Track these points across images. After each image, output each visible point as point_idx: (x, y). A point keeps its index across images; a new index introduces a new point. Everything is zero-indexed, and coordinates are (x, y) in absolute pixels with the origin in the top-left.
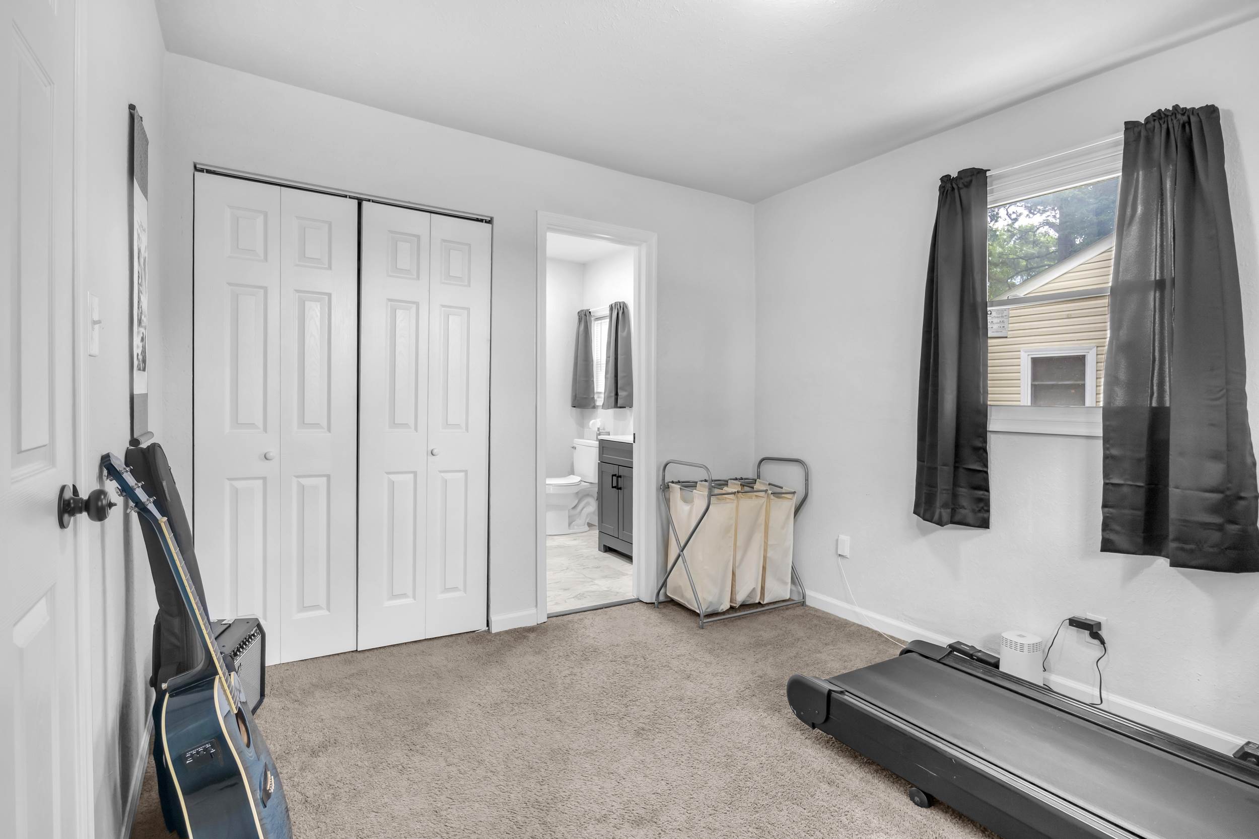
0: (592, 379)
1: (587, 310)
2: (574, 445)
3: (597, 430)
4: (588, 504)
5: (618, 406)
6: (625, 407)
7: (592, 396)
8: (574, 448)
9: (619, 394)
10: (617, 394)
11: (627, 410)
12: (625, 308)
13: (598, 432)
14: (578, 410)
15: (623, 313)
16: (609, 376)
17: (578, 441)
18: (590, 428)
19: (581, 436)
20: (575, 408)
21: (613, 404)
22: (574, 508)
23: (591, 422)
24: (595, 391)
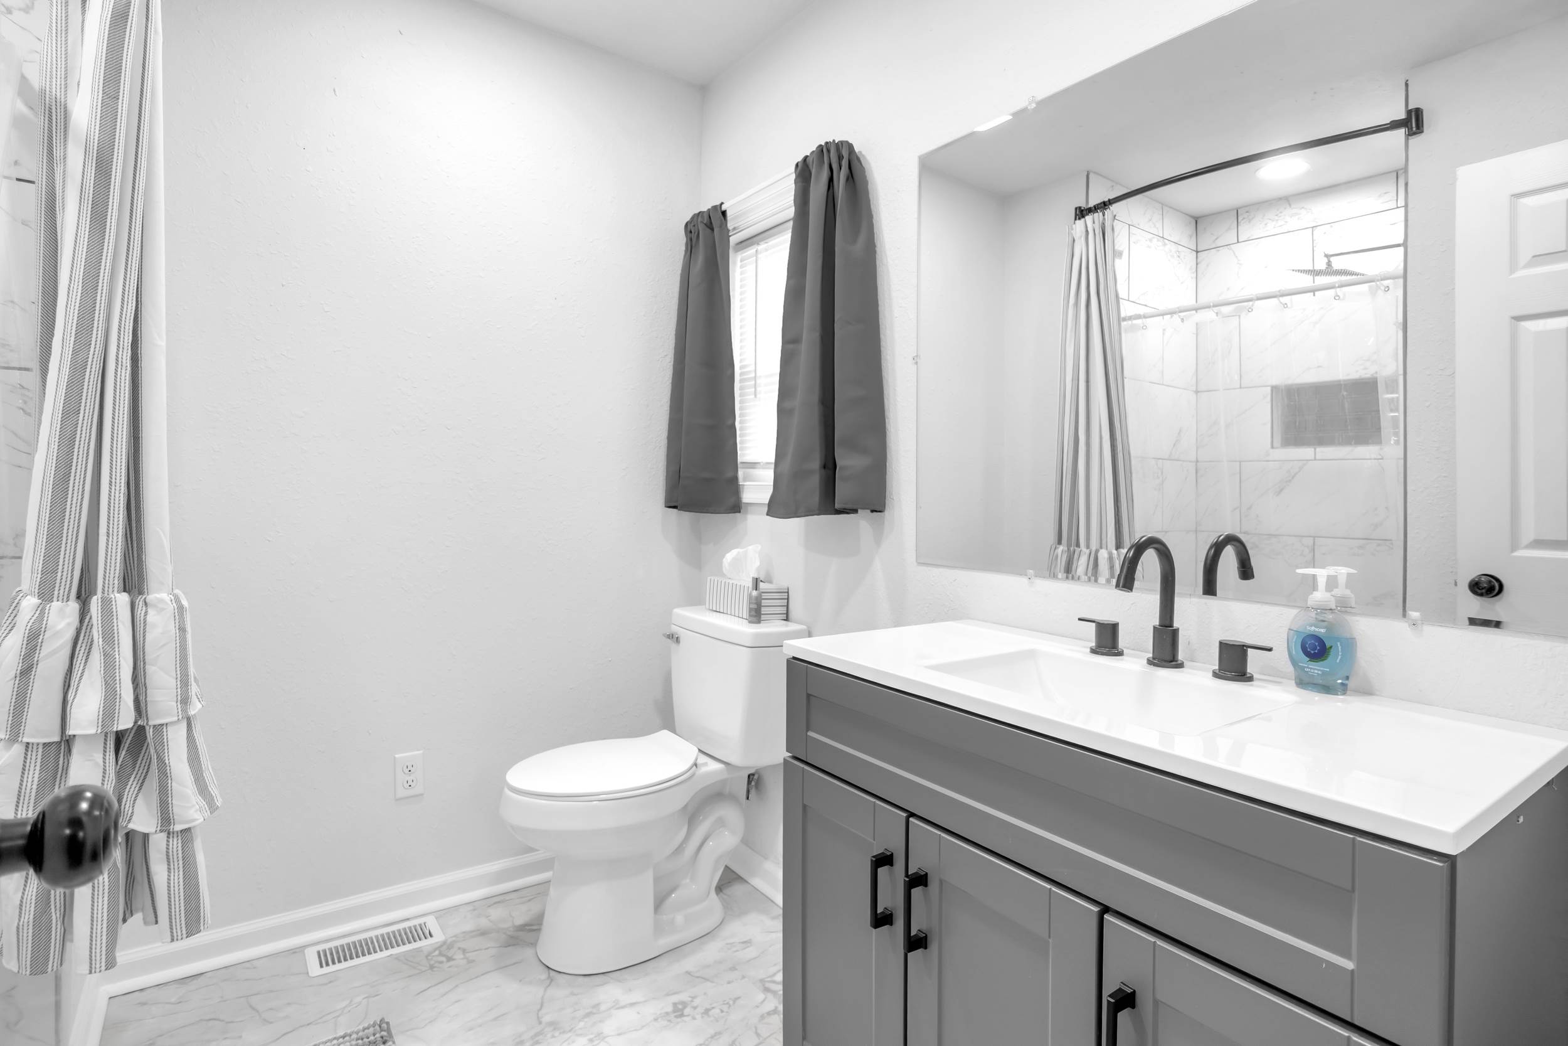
0: (730, 422)
1: (715, 208)
2: (674, 629)
3: (749, 584)
4: (721, 823)
5: (837, 506)
6: (855, 511)
7: (729, 474)
8: (674, 638)
9: (840, 462)
10: (830, 466)
11: (862, 521)
12: (855, 163)
13: (755, 593)
14: (686, 516)
15: (851, 176)
16: (797, 402)
17: (688, 616)
18: (723, 575)
19: (695, 599)
20: (675, 510)
21: (815, 499)
22: (679, 850)
23: (729, 557)
24: (740, 459)
